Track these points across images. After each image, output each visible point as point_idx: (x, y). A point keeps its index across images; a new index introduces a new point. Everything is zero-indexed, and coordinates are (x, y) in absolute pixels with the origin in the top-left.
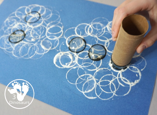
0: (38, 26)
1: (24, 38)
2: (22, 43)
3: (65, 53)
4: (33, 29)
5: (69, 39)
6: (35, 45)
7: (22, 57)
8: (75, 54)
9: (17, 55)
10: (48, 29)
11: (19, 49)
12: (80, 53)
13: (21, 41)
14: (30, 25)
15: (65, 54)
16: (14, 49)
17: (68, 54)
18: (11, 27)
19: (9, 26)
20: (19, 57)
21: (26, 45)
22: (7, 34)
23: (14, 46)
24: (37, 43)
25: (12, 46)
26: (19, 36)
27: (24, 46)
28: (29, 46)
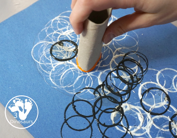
1: (75, 56)
2: (70, 65)
3: (133, 107)
5: (144, 86)
6: (89, 74)
7: (63, 87)
8: (148, 115)
9: (55, 82)
10: (115, 56)
11: (62, 71)
12: (157, 117)
13: (69, 59)
15: (132, 109)
16: (54, 70)
17: (138, 111)
18: (59, 31)
19: (57, 29)
20: (57, 86)
21: (74, 69)
22: (51, 41)
23: (55, 64)
24: (92, 74)
25: (53, 63)
26: (68, 50)
27: (71, 70)
28: (79, 73)
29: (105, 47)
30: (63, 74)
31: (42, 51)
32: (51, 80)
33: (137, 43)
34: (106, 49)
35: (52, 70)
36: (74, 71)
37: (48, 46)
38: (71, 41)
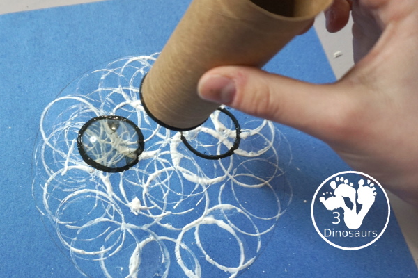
0: (193, 178)
2: (101, 182)
4: (170, 172)
6: (124, 226)
7: (58, 221)
9: (51, 200)
10: (206, 219)
11: (76, 185)
13: (106, 169)
14: (178, 149)
16: (63, 172)
18: (128, 92)
19: (128, 86)
20: (49, 212)
21: (103, 197)
22: (97, 105)
23: (74, 162)
24: (132, 229)
25: (71, 157)
26: (117, 147)
27: (94, 194)
28: (107, 210)
29: (197, 186)
30: (76, 193)
31: (66, 118)
32: (45, 192)
33: (279, 215)
34: (196, 192)
35: (60, 170)
36: (99, 200)
37: (84, 114)
38: (138, 131)
